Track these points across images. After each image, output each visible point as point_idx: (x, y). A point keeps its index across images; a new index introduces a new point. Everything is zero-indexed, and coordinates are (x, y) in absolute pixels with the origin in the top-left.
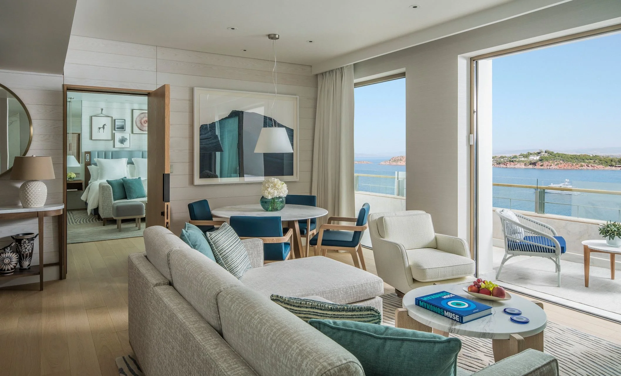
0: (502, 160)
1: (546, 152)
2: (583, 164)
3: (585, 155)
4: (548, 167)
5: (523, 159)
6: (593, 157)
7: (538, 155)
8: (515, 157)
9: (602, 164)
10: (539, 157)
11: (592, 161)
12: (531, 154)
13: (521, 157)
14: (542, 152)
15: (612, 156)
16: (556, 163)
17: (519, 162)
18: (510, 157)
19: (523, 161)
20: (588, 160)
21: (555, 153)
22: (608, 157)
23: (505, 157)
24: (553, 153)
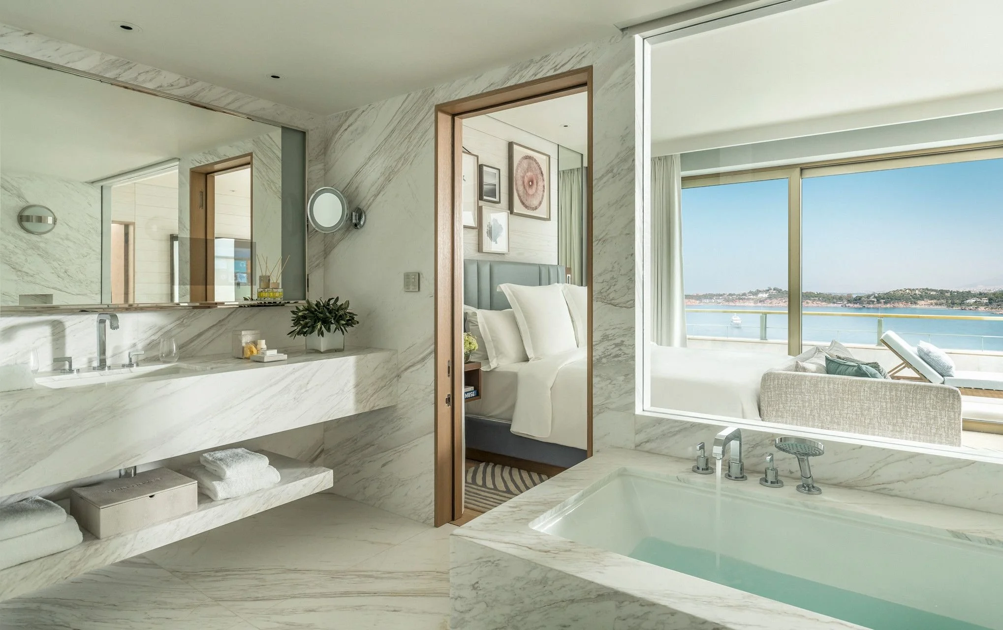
0: (731, 297)
1: (774, 289)
2: (809, 301)
3: (810, 293)
4: (777, 305)
5: (752, 297)
6: (818, 294)
7: (766, 293)
8: (744, 294)
9: (825, 301)
10: (768, 294)
11: (817, 298)
12: (760, 291)
13: (749, 294)
14: (771, 289)
15: (834, 293)
16: (784, 300)
17: (748, 299)
18: (739, 295)
19: (753, 299)
20: (813, 297)
21: (783, 290)
22: (831, 294)
23: (734, 294)
24: (781, 290)
